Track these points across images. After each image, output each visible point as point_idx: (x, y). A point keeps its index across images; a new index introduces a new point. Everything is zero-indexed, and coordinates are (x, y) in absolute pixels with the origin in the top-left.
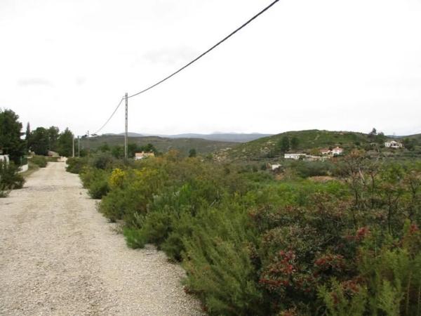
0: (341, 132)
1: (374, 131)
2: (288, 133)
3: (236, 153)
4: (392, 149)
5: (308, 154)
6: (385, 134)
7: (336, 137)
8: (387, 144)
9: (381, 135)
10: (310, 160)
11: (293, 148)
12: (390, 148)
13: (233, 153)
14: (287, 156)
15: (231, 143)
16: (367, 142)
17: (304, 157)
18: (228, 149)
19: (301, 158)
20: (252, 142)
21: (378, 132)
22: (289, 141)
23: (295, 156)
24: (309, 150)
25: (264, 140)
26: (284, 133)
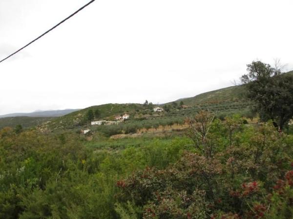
0: (127, 104)
1: (147, 102)
2: (92, 107)
3: (55, 124)
4: (158, 112)
5: (107, 120)
6: (153, 104)
7: (124, 107)
8: (155, 110)
9: (151, 104)
10: (109, 124)
11: (97, 117)
12: (157, 112)
13: (53, 125)
14: (93, 123)
15: (50, 118)
16: (144, 109)
17: (105, 122)
18: (48, 122)
19: (103, 123)
20: (67, 115)
21: (149, 102)
22: (93, 113)
23: (99, 123)
24: (108, 118)
25: (75, 113)
26: (89, 107)
